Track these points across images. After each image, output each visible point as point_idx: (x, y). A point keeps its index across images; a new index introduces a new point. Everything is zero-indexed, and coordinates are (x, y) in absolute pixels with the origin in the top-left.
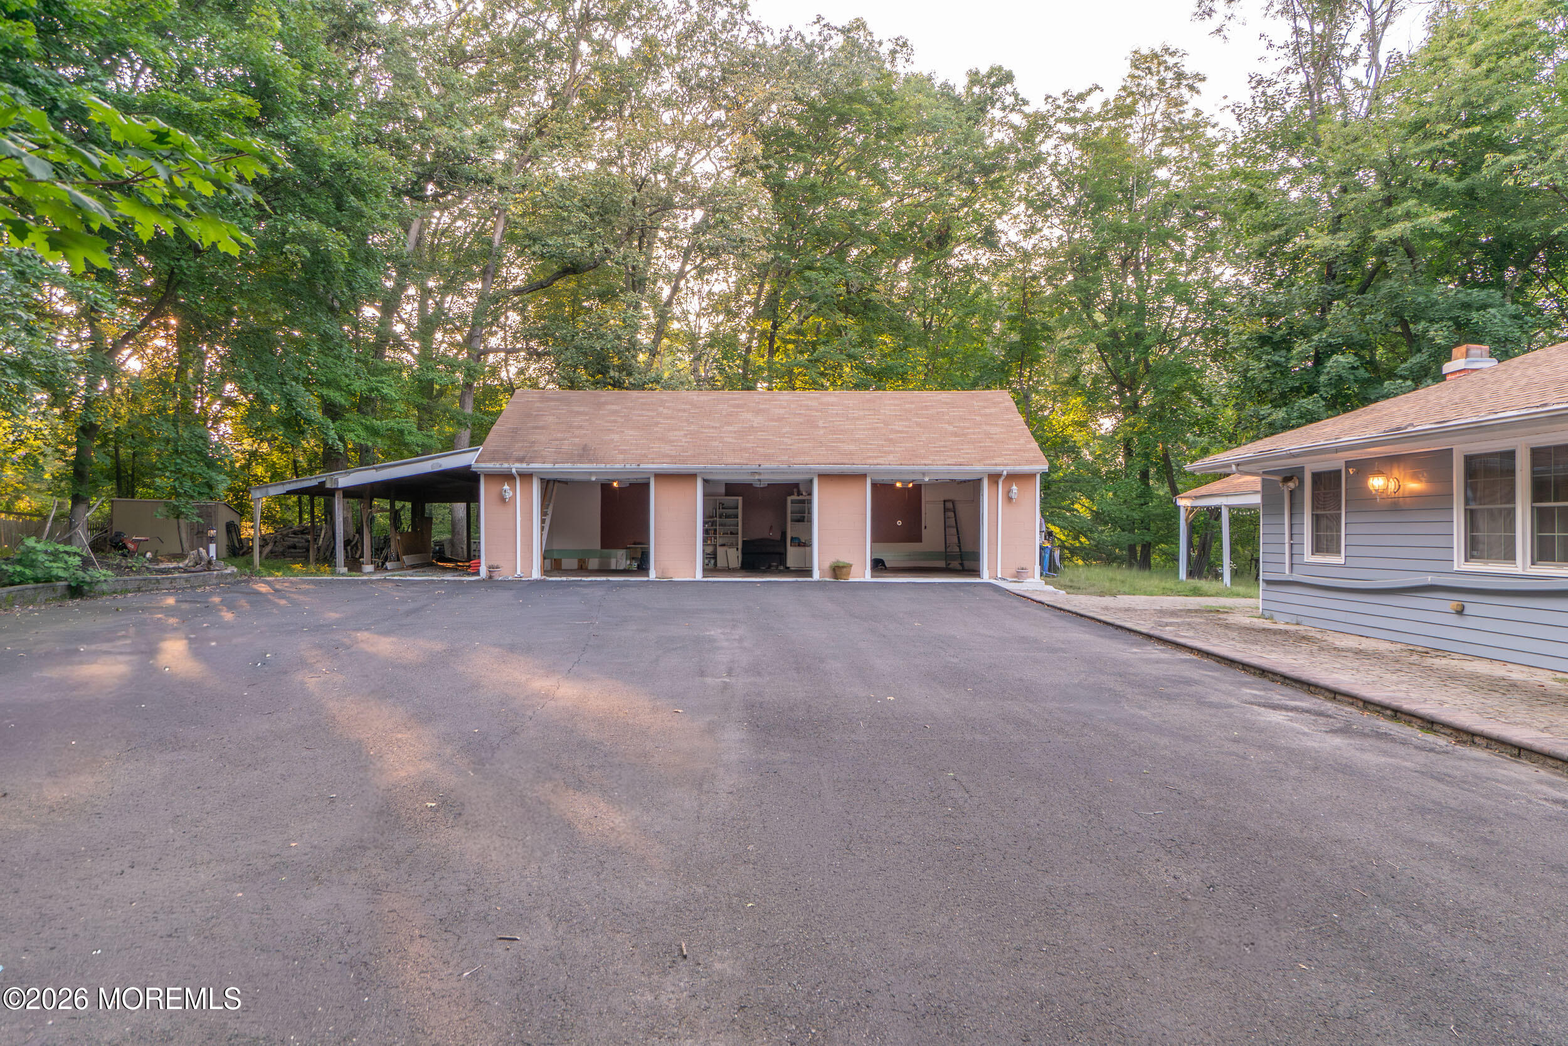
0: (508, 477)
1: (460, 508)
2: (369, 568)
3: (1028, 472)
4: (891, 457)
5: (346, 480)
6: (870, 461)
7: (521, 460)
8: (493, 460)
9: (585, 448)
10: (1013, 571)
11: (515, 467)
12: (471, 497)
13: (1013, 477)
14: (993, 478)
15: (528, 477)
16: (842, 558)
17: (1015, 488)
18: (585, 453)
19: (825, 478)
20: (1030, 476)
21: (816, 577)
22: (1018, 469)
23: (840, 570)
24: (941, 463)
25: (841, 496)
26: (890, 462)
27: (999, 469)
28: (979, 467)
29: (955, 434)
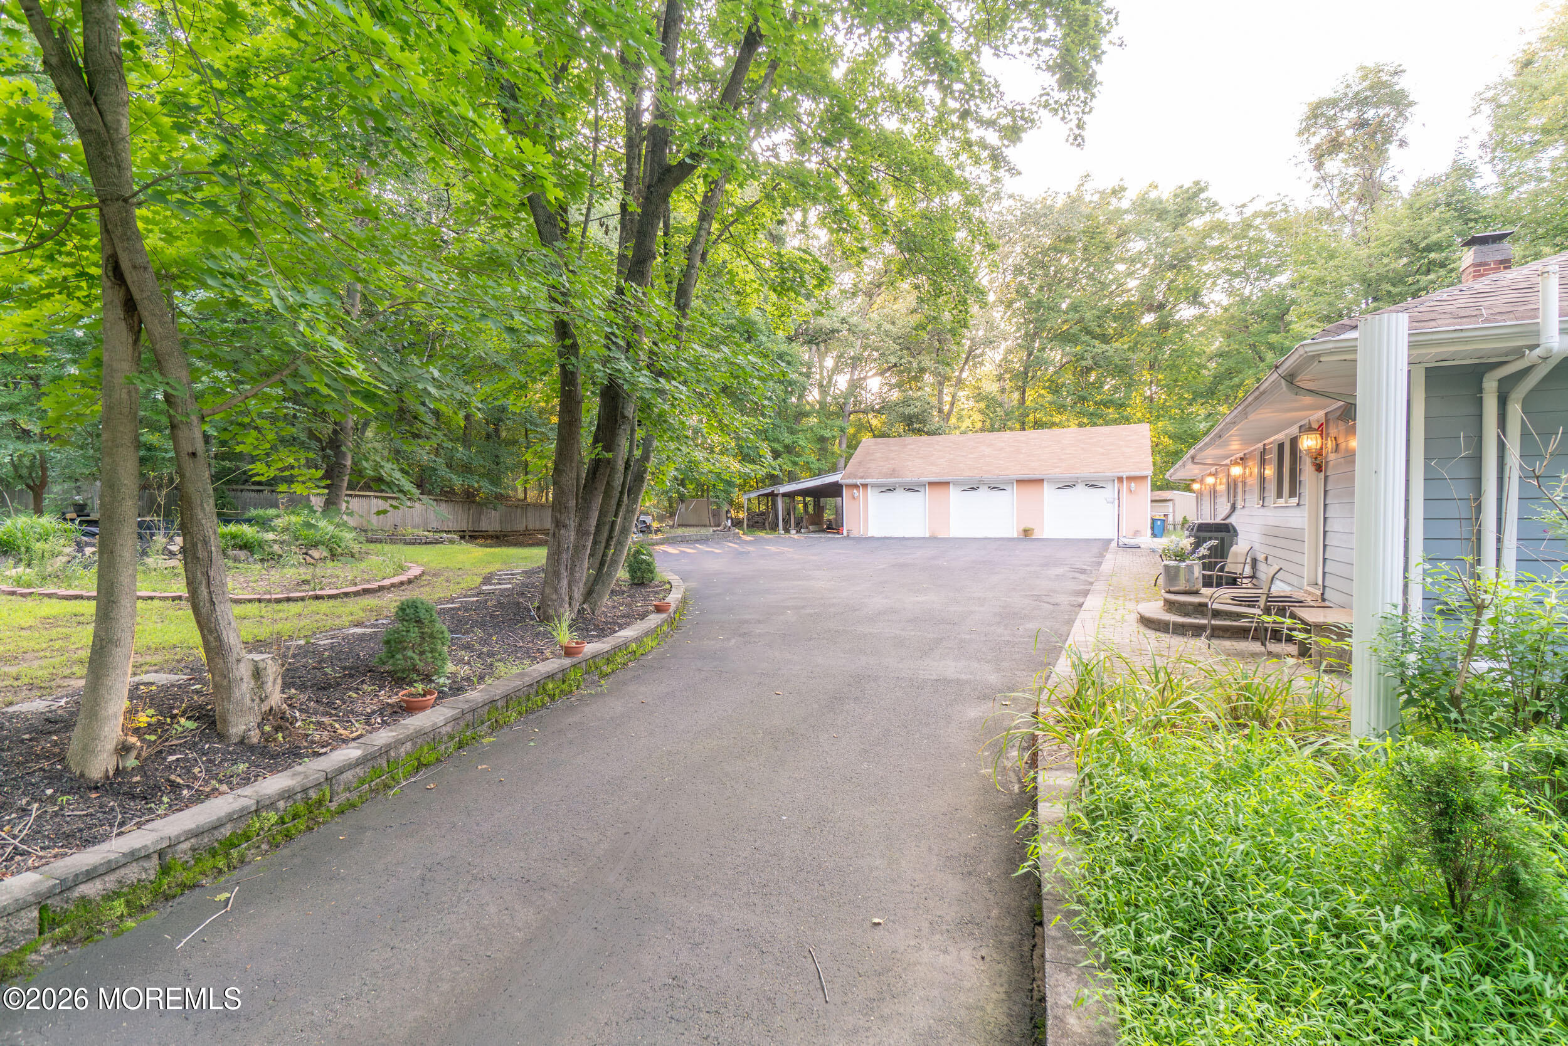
0: (856, 486)
1: (835, 502)
2: (794, 532)
3: (1141, 475)
4: (1057, 470)
5: (783, 489)
6: (1043, 472)
7: (862, 478)
8: (850, 477)
9: (894, 470)
10: (1133, 533)
11: (859, 481)
12: (840, 496)
13: (1130, 478)
14: (1120, 479)
15: (865, 486)
16: (1029, 526)
17: (1133, 485)
18: (893, 473)
19: (1020, 482)
20: (1144, 478)
21: (1015, 536)
22: (1133, 474)
23: (1027, 532)
24: (1086, 472)
25: (1030, 491)
26: (1055, 472)
27: (1120, 474)
28: (1108, 474)
29: (1103, 454)
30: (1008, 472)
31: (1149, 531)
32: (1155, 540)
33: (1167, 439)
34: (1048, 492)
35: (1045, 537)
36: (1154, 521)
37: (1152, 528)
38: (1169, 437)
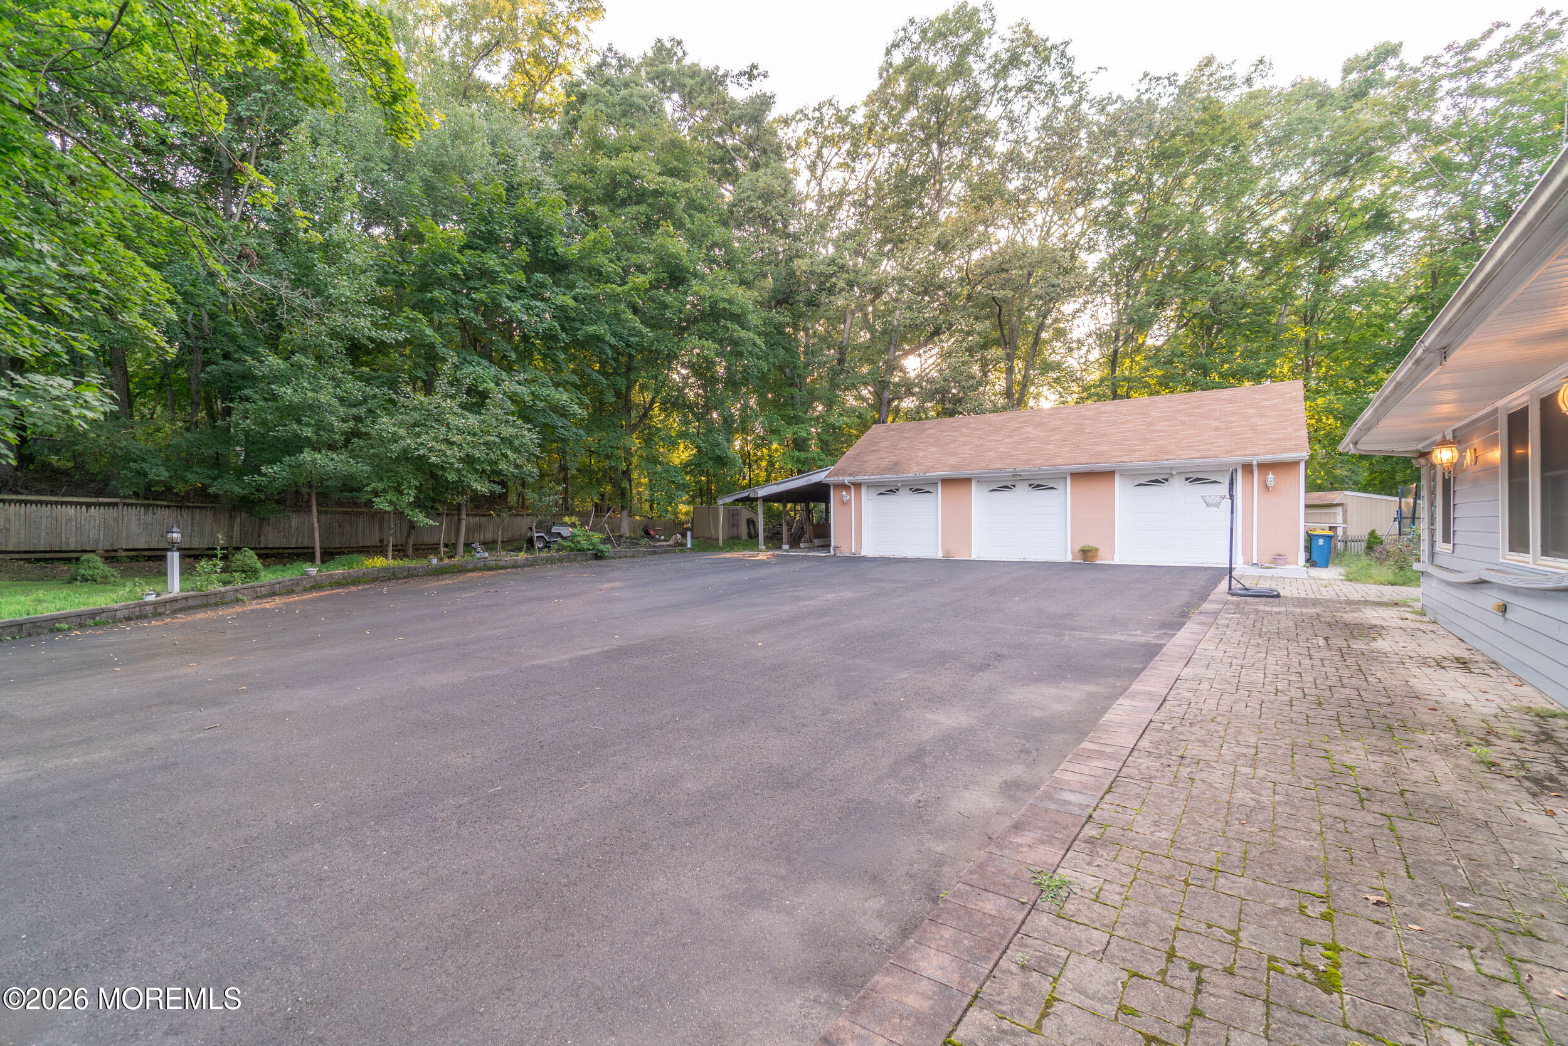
0: (845, 487)
1: (823, 505)
2: (786, 547)
3: (1288, 460)
4: (1137, 455)
5: (762, 492)
6: (1115, 460)
7: (850, 475)
8: (836, 475)
9: (896, 464)
10: (1270, 558)
11: (847, 480)
12: (827, 500)
13: (1265, 467)
14: (1247, 468)
15: (858, 486)
16: (1090, 543)
17: (1271, 476)
18: (895, 467)
19: (1077, 476)
20: (1293, 464)
21: (1069, 558)
22: (1270, 458)
23: (1087, 553)
24: (1185, 457)
25: (1093, 490)
26: (1134, 459)
27: (1248, 459)
28: (1225, 459)
29: (1217, 429)
30: (1058, 461)
31: (1302, 556)
32: (1315, 572)
33: (1331, 421)
34: (1122, 492)
35: (1117, 561)
36: (1310, 538)
37: (1308, 549)
38: (1335, 417)
